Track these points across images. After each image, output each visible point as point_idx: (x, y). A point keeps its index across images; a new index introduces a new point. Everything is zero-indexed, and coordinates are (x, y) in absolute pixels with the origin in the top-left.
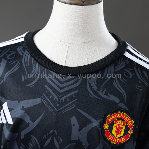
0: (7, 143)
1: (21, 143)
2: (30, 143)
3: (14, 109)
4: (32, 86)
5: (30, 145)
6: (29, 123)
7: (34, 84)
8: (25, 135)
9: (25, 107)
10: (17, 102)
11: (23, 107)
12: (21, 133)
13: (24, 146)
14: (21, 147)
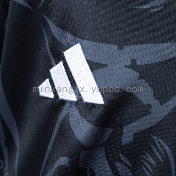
0: (82, 152)
1: (120, 154)
2: (148, 156)
3: (106, 66)
4: (154, 10)
5: (146, 161)
6: (149, 106)
7: (158, 6)
8: (135, 134)
9: (139, 63)
10: (116, 47)
11: (134, 61)
12: (124, 128)
13: (129, 163)
14: (117, 164)
